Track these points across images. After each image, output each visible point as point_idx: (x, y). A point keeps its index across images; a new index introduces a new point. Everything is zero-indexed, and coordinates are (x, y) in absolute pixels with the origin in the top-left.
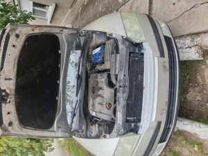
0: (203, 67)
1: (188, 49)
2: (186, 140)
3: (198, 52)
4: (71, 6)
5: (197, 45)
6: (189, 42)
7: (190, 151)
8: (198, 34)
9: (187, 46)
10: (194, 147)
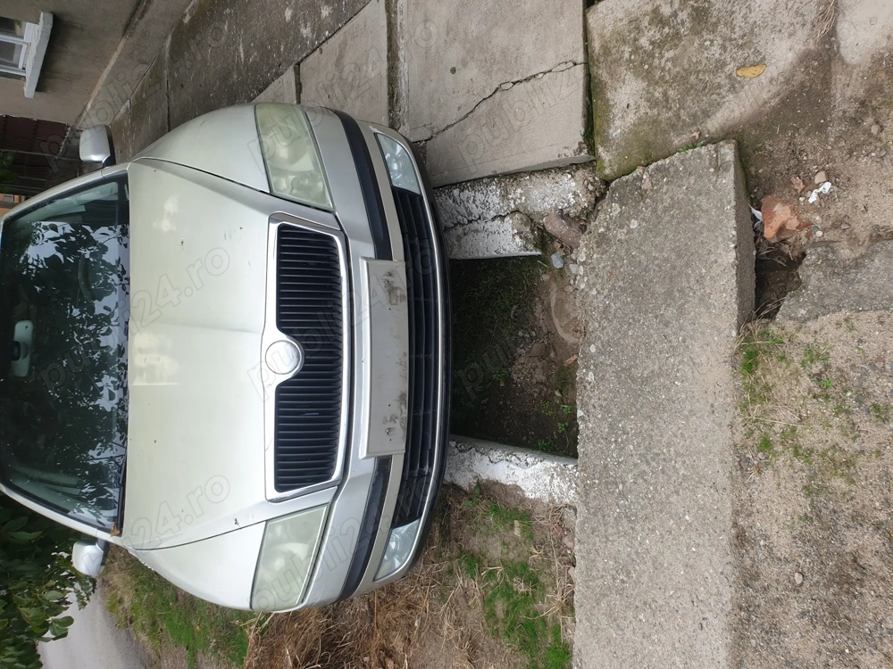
0: (545, 277)
1: (497, 222)
2: (496, 510)
3: (519, 233)
4: (128, 28)
5: (517, 211)
6: (497, 200)
7: (504, 544)
8: (514, 176)
9: (493, 214)
10: (512, 526)
